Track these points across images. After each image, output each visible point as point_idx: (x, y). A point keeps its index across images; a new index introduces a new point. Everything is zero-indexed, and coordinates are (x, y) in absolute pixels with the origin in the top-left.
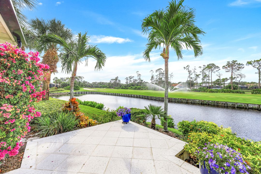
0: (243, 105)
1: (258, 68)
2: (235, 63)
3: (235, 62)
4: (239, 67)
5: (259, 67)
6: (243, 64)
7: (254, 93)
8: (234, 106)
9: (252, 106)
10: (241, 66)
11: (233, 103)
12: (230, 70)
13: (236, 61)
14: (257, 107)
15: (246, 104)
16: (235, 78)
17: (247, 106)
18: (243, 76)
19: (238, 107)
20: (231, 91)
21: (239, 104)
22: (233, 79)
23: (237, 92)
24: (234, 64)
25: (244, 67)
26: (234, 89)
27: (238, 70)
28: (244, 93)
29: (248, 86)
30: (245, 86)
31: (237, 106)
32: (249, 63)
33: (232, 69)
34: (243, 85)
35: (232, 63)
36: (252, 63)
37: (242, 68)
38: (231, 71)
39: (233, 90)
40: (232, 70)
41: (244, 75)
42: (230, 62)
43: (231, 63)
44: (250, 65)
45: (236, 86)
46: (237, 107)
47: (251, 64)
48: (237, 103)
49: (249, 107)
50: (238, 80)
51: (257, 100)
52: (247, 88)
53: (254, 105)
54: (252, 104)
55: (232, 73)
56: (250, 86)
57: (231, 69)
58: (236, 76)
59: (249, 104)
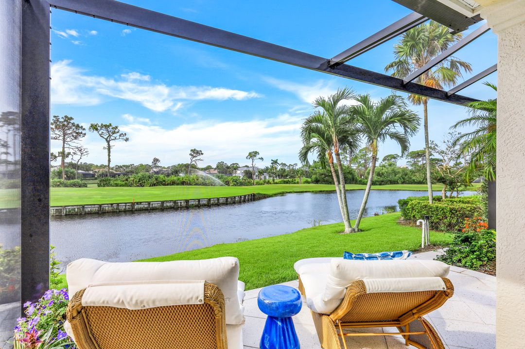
0: (76, 210)
1: (106, 139)
2: (70, 123)
3: (69, 119)
4: (77, 133)
5: (108, 137)
6: (84, 128)
7: (101, 185)
8: (60, 213)
9: (89, 209)
10: (80, 131)
11: (57, 208)
12: (60, 136)
13: (71, 118)
14: (97, 208)
15: (81, 207)
16: (69, 154)
17: (83, 210)
18: (84, 152)
19: (69, 215)
20: (61, 183)
21: (69, 207)
22: (66, 157)
23: (74, 185)
24: (68, 124)
25: (85, 134)
26: (68, 178)
27: (76, 138)
28: (86, 187)
29: (96, 172)
30: (91, 172)
31: (66, 212)
32: (94, 127)
33: (65, 134)
34: (87, 170)
35: (65, 121)
36: (99, 128)
37: (82, 135)
38: (61, 138)
39: (66, 181)
40: (64, 136)
41: (86, 150)
42: (60, 117)
43: (62, 120)
44: (95, 132)
45: (71, 173)
46: (66, 215)
47: (97, 129)
48: (66, 206)
49: (85, 212)
50: (75, 159)
51: (101, 198)
52: (93, 176)
53: (93, 206)
54: (90, 205)
55: (64, 143)
56: (99, 171)
57: (61, 134)
58: (72, 151)
59: (85, 206)
